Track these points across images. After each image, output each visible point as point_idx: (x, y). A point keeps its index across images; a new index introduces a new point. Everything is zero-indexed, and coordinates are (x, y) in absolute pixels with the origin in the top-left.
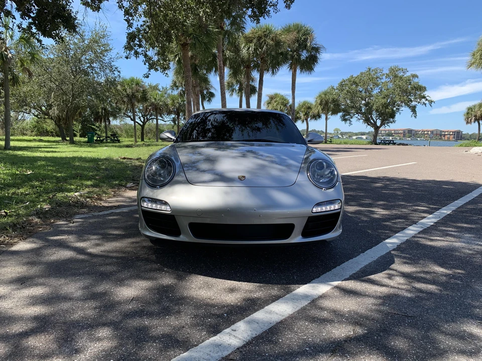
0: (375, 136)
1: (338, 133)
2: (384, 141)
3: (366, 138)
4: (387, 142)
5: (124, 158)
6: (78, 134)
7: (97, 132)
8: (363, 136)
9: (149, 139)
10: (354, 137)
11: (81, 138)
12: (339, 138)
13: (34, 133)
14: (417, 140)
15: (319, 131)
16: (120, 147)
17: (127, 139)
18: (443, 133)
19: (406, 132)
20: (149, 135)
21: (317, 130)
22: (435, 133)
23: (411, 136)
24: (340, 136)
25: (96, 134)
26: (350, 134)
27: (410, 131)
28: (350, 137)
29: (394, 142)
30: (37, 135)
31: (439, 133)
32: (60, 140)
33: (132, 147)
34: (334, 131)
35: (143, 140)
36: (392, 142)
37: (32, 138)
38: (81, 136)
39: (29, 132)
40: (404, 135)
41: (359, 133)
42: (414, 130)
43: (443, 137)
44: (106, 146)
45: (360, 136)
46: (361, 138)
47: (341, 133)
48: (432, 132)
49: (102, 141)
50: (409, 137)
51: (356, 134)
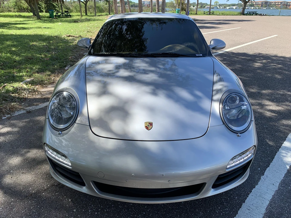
0: (244, 9)
1: (217, 4)
2: (249, 12)
3: (236, 8)
4: (252, 13)
5: (69, 36)
6: (44, 10)
7: (57, 9)
8: (233, 7)
9: (91, 13)
10: (228, 8)
11: (46, 14)
12: (217, 8)
13: (16, 10)
14: (270, 9)
15: (204, 4)
16: (70, 22)
17: (76, 14)
18: (289, 4)
19: (264, 3)
20: (91, 10)
21: (203, 3)
22: (283, 3)
23: (266, 6)
24: (218, 7)
25: (56, 10)
26: (225, 5)
27: (266, 3)
28: (225, 7)
29: (257, 13)
30: (18, 12)
31: (286, 3)
32: (32, 16)
33: (77, 22)
34: (215, 3)
35: (86, 14)
36: (255, 13)
37: (14, 14)
38: (46, 12)
39: (12, 9)
40: (262, 6)
41: (231, 4)
42: (269, 2)
43: (288, 7)
44: (61, 21)
45: (232, 7)
46: (233, 8)
47: (219, 5)
48: (281, 3)
49: (59, 16)
50: (265, 7)
51: (229, 5)
